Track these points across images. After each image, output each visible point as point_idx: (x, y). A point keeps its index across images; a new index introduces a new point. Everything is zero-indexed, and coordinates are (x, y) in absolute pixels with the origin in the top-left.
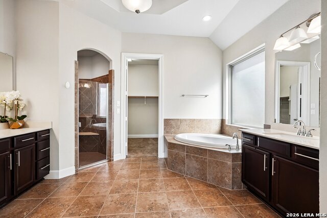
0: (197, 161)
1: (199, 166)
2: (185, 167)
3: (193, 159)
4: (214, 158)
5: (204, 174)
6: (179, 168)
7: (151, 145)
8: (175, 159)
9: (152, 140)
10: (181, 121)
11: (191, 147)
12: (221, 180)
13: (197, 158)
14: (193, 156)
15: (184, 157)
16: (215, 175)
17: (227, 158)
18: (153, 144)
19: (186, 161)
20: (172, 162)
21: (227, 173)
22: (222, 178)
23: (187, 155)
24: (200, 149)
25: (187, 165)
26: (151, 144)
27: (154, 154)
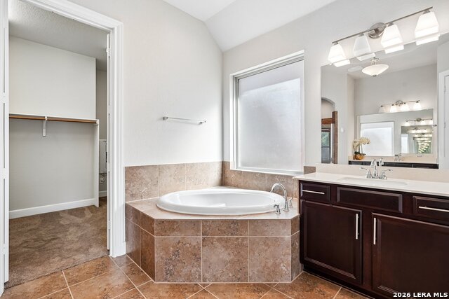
0: (227, 248)
1: (232, 257)
2: (199, 266)
3: (216, 244)
4: (262, 234)
5: (243, 269)
6: (185, 271)
7: (71, 230)
8: (176, 253)
9: (66, 215)
10: (160, 168)
11: (213, 221)
12: (275, 271)
13: (227, 241)
14: (219, 240)
15: (198, 244)
16: (263, 265)
17: (283, 228)
18: (78, 226)
19: (204, 252)
20: (166, 264)
21: (284, 255)
22: (276, 265)
23: (204, 240)
24: (234, 222)
25: (205, 261)
26: (70, 225)
27: (95, 251)
